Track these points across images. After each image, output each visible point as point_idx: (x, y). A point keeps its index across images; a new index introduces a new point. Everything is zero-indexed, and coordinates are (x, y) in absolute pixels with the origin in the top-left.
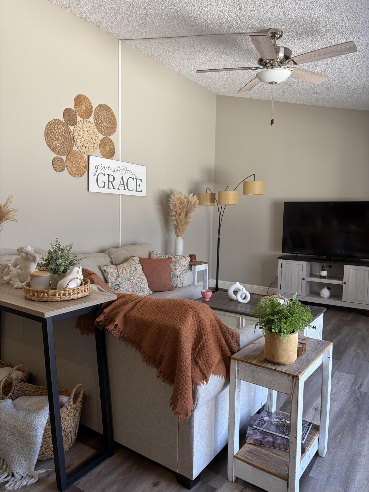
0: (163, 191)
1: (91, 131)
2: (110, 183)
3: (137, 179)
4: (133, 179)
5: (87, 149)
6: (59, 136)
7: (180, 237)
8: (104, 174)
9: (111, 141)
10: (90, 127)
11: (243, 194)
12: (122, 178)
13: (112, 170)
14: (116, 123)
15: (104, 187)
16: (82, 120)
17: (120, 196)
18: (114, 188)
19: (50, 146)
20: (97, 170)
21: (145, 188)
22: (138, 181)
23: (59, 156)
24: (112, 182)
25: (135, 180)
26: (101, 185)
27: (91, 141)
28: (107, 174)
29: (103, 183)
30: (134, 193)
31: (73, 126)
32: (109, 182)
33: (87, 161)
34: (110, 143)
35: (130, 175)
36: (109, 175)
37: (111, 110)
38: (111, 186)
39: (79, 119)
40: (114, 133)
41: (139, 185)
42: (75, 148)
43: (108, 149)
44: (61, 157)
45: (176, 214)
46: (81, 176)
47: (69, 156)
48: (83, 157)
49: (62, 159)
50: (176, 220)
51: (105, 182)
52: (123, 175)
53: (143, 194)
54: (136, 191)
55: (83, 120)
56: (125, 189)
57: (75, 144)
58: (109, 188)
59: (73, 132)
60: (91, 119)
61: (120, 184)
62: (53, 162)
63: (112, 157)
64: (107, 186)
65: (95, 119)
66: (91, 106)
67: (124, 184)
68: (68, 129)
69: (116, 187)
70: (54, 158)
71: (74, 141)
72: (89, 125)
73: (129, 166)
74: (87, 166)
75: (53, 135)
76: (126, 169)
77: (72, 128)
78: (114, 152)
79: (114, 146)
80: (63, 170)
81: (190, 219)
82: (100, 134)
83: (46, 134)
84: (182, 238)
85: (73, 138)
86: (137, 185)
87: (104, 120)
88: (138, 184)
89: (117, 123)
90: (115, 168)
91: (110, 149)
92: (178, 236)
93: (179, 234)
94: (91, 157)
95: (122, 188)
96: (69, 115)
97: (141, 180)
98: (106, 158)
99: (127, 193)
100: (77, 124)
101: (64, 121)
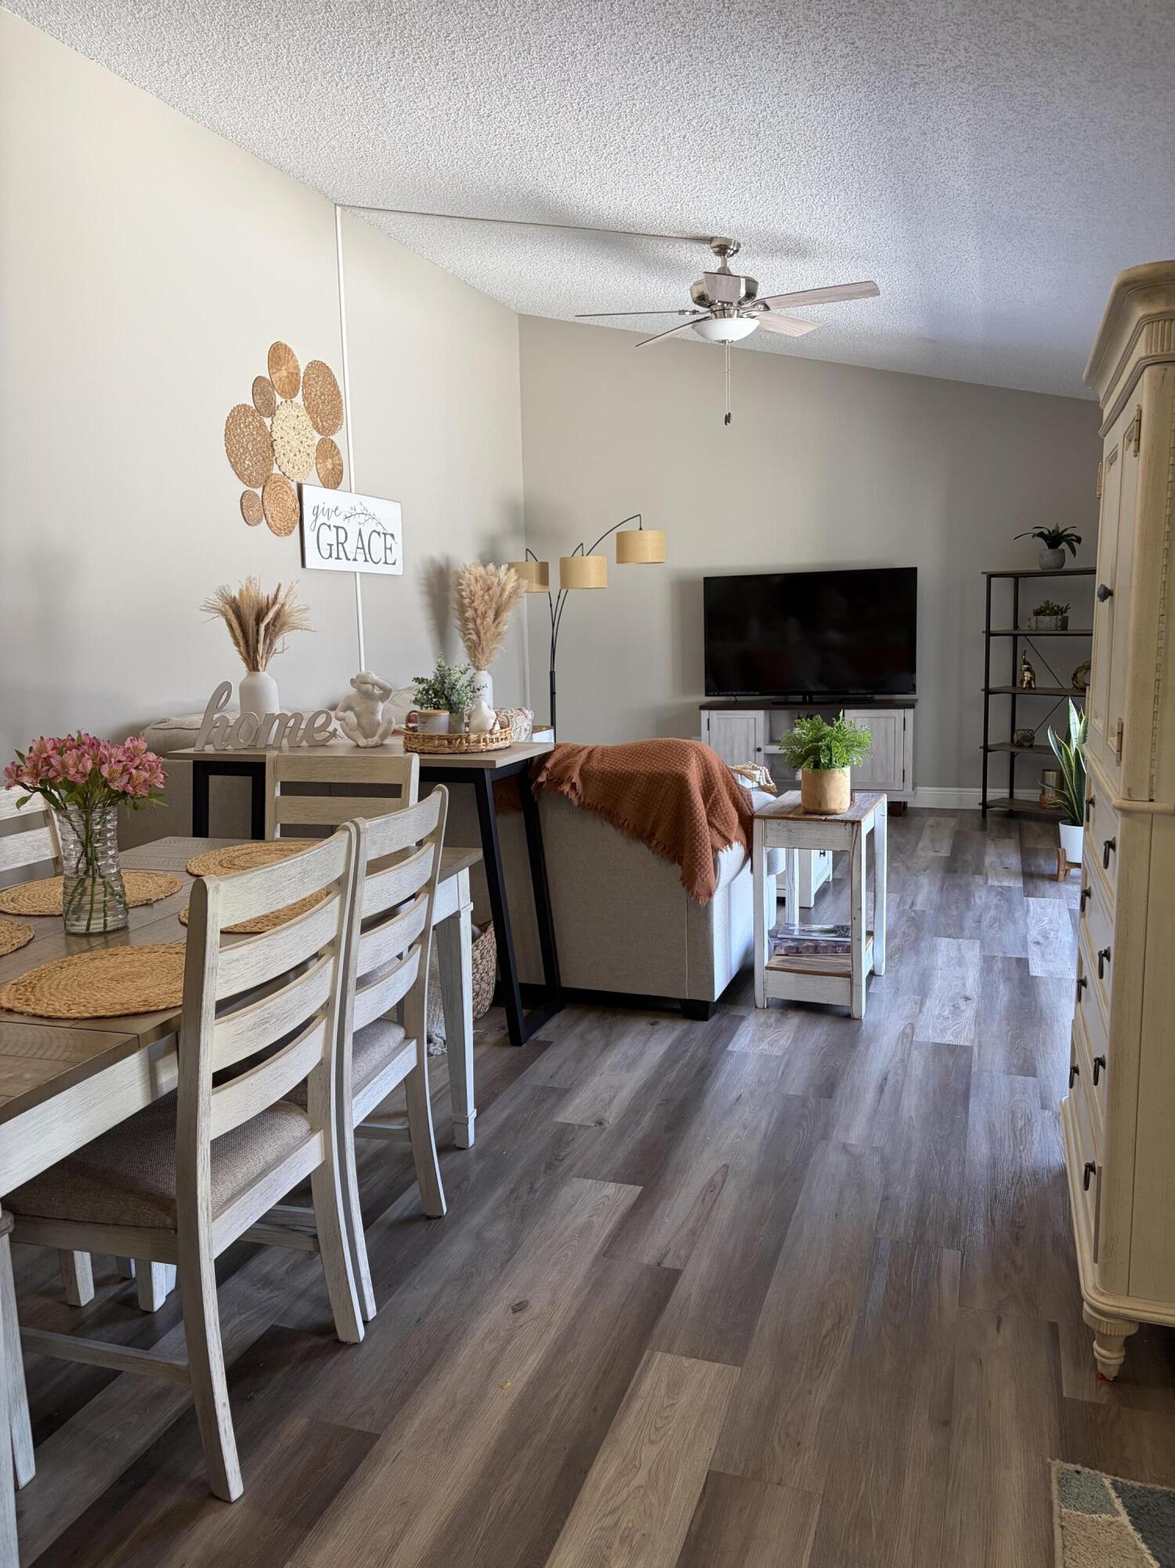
0: (433, 561)
1: (300, 427)
2: (340, 545)
3: (385, 534)
4: (379, 533)
5: (296, 468)
6: (248, 444)
7: (484, 670)
8: (329, 526)
9: (335, 447)
10: (298, 416)
11: (618, 562)
12: (360, 534)
13: (342, 516)
14: (341, 402)
15: (331, 556)
16: (284, 400)
17: (358, 574)
18: (348, 559)
19: (234, 466)
20: (317, 517)
21: (401, 556)
22: (388, 537)
23: (251, 489)
24: (342, 544)
25: (382, 536)
26: (326, 552)
27: (302, 449)
28: (334, 526)
29: (328, 547)
30: (381, 569)
31: (269, 417)
32: (338, 543)
33: (296, 496)
34: (334, 450)
35: (371, 526)
36: (337, 528)
37: (331, 375)
38: (342, 555)
39: (279, 399)
40: (341, 428)
41: (390, 549)
42: (275, 470)
43: (330, 467)
44: (255, 490)
45: (475, 615)
46: (291, 532)
47: (267, 489)
48: (290, 488)
49: (257, 495)
50: (474, 630)
51: (331, 545)
52: (361, 526)
53: (397, 570)
54: (386, 563)
55: (286, 401)
56: (366, 560)
57: (274, 459)
58: (338, 558)
59: (270, 430)
60: (299, 399)
61: (358, 548)
62: (242, 504)
63: (339, 483)
64: (335, 555)
65: (305, 398)
66: (297, 367)
67: (363, 548)
68: (262, 424)
69: (351, 557)
70: (243, 494)
71: (274, 450)
72: (296, 413)
73: (374, 505)
74: (298, 510)
75: (238, 442)
76: (365, 512)
77: (268, 421)
78: (341, 472)
79: (340, 459)
80: (259, 521)
81: (504, 625)
82: (315, 433)
83: (228, 440)
84: (489, 673)
85: (272, 446)
86: (386, 548)
87: (320, 397)
88: (388, 546)
89: (343, 402)
90: (345, 509)
91: (334, 465)
92: (478, 669)
93: (483, 662)
94: (305, 488)
95: (361, 557)
96: (263, 393)
97: (392, 535)
98: (328, 488)
99: (370, 568)
100: (277, 412)
101: (254, 408)
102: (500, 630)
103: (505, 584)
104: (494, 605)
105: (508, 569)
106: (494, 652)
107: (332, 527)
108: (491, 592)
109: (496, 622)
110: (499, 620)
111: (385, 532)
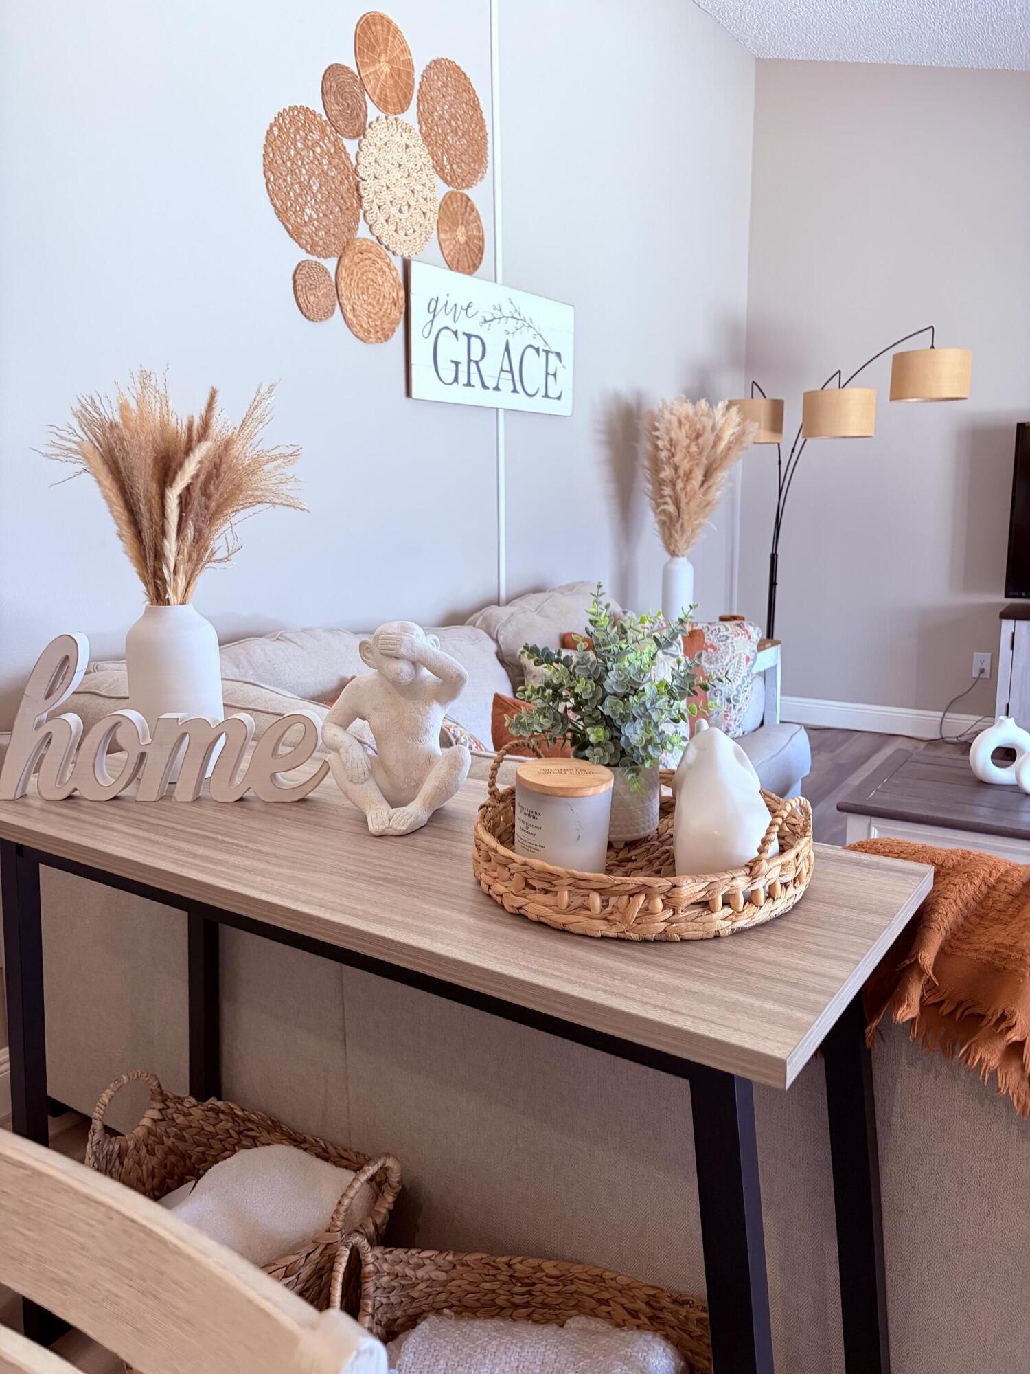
0: (617, 396)
1: (411, 165)
2: (473, 365)
3: (547, 352)
4: (537, 350)
5: (402, 233)
6: (310, 178)
7: (683, 556)
8: (455, 333)
9: (473, 209)
10: (407, 146)
12: (507, 349)
13: (479, 318)
14: (484, 137)
15: (456, 380)
16: (383, 116)
17: (501, 413)
18: (484, 387)
19: (281, 214)
20: (434, 316)
21: (571, 387)
22: (552, 357)
23: (314, 258)
24: (477, 363)
25: (543, 354)
26: (448, 375)
27: (412, 203)
28: (464, 333)
29: (453, 366)
30: (539, 405)
31: (354, 138)
32: (469, 361)
33: (401, 279)
34: (470, 214)
35: (526, 337)
36: (469, 336)
37: (468, 89)
38: (475, 379)
39: (373, 112)
40: (482, 177)
41: (555, 375)
42: (363, 231)
43: (462, 239)
44: (321, 261)
45: (674, 476)
46: (387, 337)
47: (346, 261)
48: (389, 265)
49: (324, 271)
50: (671, 497)
51: (457, 364)
52: (509, 337)
53: (563, 408)
54: (546, 396)
55: (386, 118)
56: (515, 391)
57: (362, 212)
58: (469, 384)
59: (354, 163)
60: (410, 116)
61: (502, 370)
62: (295, 282)
63: (476, 267)
64: (463, 378)
65: (422, 117)
66: (409, 63)
67: (511, 371)
68: (340, 149)
69: (491, 383)
70: (299, 264)
71: (360, 197)
72: (404, 141)
73: (531, 306)
74: (402, 302)
75: (292, 172)
76: (516, 315)
77: (351, 146)
78: (481, 250)
79: (479, 228)
80: (328, 313)
81: (717, 490)
82: (437, 180)
83: (269, 167)
84: (689, 560)
85: (358, 190)
86: (547, 374)
87: (449, 123)
88: (551, 371)
89: (489, 138)
90: (483, 307)
91: (469, 237)
92: (673, 554)
94: (415, 268)
95: (506, 385)
96: (341, 93)
97: (558, 355)
98: (457, 270)
99: (520, 402)
100: (369, 132)
101: (325, 118)
102: (710, 497)
103: (721, 430)
104: (704, 461)
105: (728, 408)
106: (700, 530)
107: (460, 334)
108: (701, 441)
109: (706, 486)
110: (711, 482)
111: (547, 348)
